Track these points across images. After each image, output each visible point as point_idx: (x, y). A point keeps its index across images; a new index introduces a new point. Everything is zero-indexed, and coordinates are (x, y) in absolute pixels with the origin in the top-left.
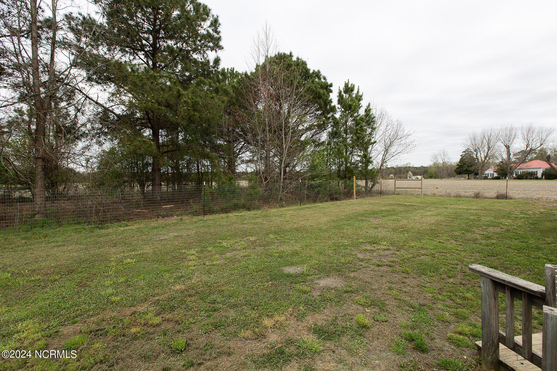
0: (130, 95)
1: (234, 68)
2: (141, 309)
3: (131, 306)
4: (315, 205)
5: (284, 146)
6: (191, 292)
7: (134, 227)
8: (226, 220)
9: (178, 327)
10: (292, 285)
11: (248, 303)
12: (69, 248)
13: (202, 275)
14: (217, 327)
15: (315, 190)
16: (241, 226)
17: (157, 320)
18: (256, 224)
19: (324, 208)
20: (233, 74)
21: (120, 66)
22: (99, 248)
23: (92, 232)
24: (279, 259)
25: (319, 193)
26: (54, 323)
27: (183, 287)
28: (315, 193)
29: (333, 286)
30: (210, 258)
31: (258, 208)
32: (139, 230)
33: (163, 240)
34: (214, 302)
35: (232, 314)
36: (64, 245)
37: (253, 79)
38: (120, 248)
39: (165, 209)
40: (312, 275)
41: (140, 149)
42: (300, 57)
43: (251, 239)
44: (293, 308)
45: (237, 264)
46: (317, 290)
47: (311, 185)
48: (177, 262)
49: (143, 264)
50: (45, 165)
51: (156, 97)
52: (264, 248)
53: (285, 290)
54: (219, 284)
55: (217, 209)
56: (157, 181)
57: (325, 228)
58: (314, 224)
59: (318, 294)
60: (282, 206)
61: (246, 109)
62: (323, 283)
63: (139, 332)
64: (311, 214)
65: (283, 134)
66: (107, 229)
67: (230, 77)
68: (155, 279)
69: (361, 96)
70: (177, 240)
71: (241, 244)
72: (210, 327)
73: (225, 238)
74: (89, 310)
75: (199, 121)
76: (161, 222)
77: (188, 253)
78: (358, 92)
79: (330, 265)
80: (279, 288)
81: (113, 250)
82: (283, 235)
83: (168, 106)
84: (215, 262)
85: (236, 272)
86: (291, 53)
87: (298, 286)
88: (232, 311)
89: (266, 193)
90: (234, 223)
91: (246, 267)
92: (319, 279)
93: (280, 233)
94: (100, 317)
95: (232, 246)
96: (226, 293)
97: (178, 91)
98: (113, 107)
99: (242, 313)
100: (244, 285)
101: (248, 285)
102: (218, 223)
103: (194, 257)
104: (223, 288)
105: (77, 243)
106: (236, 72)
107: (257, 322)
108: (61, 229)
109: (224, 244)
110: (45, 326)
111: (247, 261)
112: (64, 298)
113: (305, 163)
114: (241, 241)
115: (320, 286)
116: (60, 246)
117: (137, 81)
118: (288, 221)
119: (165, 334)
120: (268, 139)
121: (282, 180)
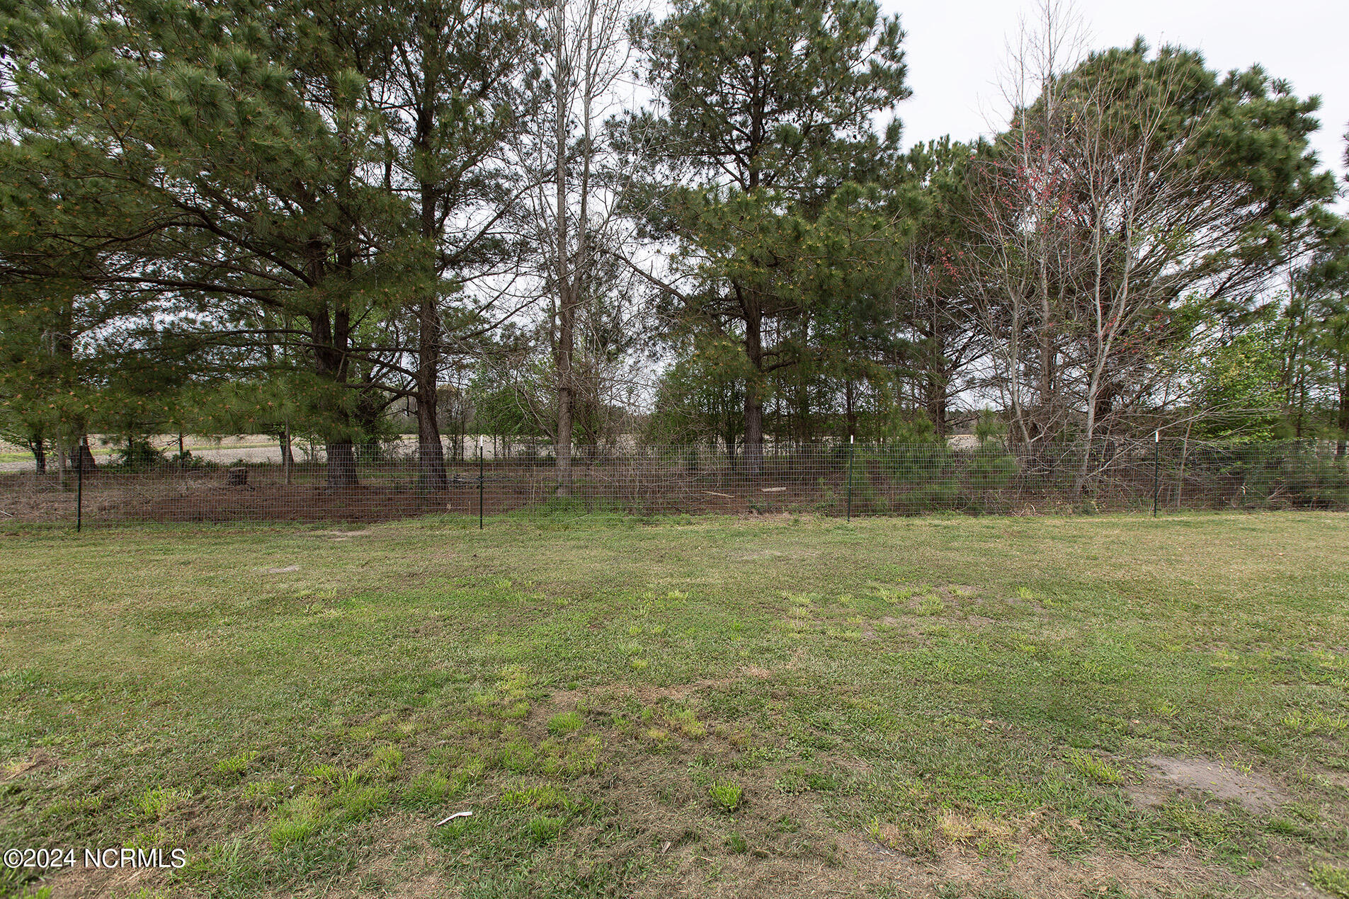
0: (702, 253)
1: (948, 136)
2: (678, 695)
3: (661, 686)
4: (1216, 518)
5: (1101, 333)
6: (780, 689)
7: (702, 526)
8: (902, 533)
9: (735, 757)
10: (1060, 747)
11: (909, 757)
12: (592, 554)
13: (812, 658)
14: (817, 786)
15: (1223, 470)
16: (940, 554)
17: (697, 728)
18: (986, 553)
19: (1253, 530)
20: (945, 151)
21: (686, 198)
22: (636, 560)
23: (631, 528)
24: (1036, 663)
25: (1242, 479)
26: (545, 679)
27: (765, 673)
28: (1222, 479)
29: (1223, 795)
30: (839, 620)
31: (1007, 511)
32: (709, 535)
33: (747, 562)
34: (826, 727)
35: (862, 769)
36: (587, 547)
37: (1000, 154)
38: (668, 567)
39: (768, 495)
40: (1144, 736)
41: (716, 364)
43: (959, 592)
44: (1043, 814)
45: (907, 650)
46: (1154, 787)
47: (1206, 453)
48: (766, 616)
49: (700, 604)
50: (571, 402)
51: (749, 249)
52: (993, 621)
53: (1031, 755)
54: (845, 688)
55: (884, 505)
56: (754, 434)
57: (1239, 596)
58: (1195, 580)
59: (1154, 800)
60: (1087, 512)
61: (979, 239)
62: (1181, 771)
63: (662, 742)
64: (1192, 546)
65: (1097, 295)
66: (656, 526)
67: (938, 163)
68: (716, 642)
70: (776, 567)
71: (928, 602)
72: (801, 781)
73: (888, 580)
74: (596, 673)
75: (842, 290)
76: (755, 522)
77: (792, 598)
79: (1230, 723)
80: (1013, 745)
81: (656, 568)
82: (1065, 597)
83: (775, 263)
84: (848, 634)
85: (899, 668)
86: (1138, 42)
87: (1078, 757)
88: (863, 763)
89: (1033, 471)
90: (921, 544)
91: (926, 663)
92: (1170, 754)
93: (1057, 589)
94: (610, 689)
95: (901, 603)
96: (858, 714)
97: (797, 227)
98: (677, 283)
99: (886, 776)
100: (909, 708)
101: (922, 710)
102: (881, 540)
103: (803, 611)
104: (854, 701)
105: (605, 547)
106: (955, 144)
107: (923, 813)
108: (590, 517)
109: (884, 593)
110: (534, 681)
111: (936, 648)
112: (568, 639)
113: (1183, 381)
114: (930, 592)
115: (1167, 778)
116: (581, 547)
117: (715, 222)
118: (1096, 559)
119: (706, 763)
120: (1046, 315)
121: (1090, 434)
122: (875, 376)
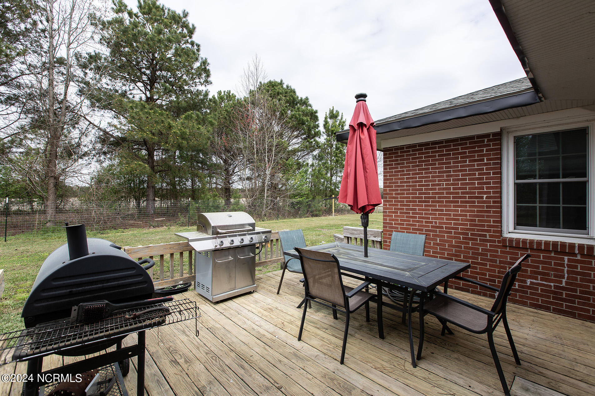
1: (230, 90)
5: (267, 168)
7: (129, 233)
15: (296, 207)
25: (299, 209)
32: (133, 235)
39: (157, 221)
41: (136, 170)
42: (289, 85)
47: (293, 203)
50: (56, 183)
56: (151, 197)
60: (263, 221)
66: (107, 234)
67: (227, 99)
69: (344, 122)
76: (152, 230)
78: (342, 119)
86: (281, 81)
97: (169, 124)
98: (113, 131)
106: (232, 94)
121: (266, 197)
122: (200, 177)
